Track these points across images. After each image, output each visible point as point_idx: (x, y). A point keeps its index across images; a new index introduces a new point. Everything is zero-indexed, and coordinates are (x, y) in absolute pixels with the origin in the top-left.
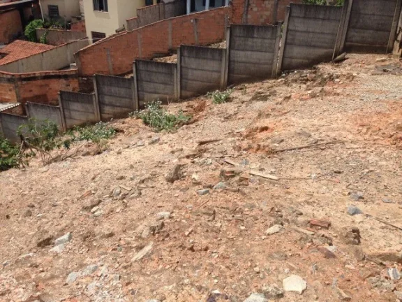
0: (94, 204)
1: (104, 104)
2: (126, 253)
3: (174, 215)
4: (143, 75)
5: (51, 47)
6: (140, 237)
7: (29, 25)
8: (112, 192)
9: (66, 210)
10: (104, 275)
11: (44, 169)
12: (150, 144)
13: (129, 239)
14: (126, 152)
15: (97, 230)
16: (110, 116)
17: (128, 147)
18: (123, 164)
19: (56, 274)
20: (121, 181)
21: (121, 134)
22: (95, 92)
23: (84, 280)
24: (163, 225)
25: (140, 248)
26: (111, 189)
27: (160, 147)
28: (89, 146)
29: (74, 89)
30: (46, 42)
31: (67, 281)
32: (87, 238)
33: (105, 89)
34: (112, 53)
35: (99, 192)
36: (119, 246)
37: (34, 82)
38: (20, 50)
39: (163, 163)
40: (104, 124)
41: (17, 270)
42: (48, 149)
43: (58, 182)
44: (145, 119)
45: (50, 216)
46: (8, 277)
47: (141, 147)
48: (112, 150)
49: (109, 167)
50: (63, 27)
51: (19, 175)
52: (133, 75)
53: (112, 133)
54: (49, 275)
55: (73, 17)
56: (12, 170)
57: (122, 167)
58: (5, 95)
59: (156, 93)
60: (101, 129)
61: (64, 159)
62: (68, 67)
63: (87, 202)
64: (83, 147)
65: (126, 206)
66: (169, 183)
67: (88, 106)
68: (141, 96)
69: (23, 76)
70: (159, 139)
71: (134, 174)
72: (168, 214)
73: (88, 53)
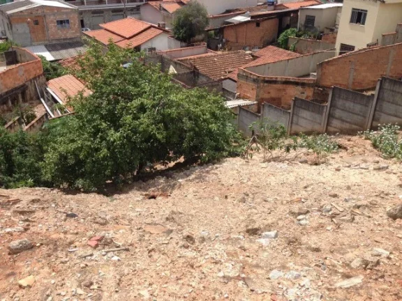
0: (302, 212)
1: (333, 117)
2: (330, 274)
3: (392, 256)
4: (386, 95)
5: (298, 55)
6: (348, 265)
7: (284, 33)
8: (322, 207)
9: (275, 208)
10: (307, 287)
11: (264, 165)
12: (375, 169)
13: (336, 262)
14: (345, 171)
15: (304, 239)
16: (335, 130)
17: (349, 167)
18: (339, 182)
19: (261, 265)
20: (333, 199)
21: (343, 151)
22: (328, 104)
23: (285, 282)
24: (378, 263)
25: (347, 276)
26: (322, 203)
27: (386, 176)
28: (308, 155)
29: (307, 97)
30: (295, 51)
31: (270, 275)
32: (293, 243)
33: (340, 103)
34: (357, 67)
35: (309, 203)
36: (323, 264)
37: (274, 85)
38: (270, 54)
39: (387, 195)
40: (328, 137)
41: (229, 246)
42: (271, 148)
43: (272, 180)
44: (375, 141)
45: (260, 209)
46: (221, 249)
47: (363, 171)
48: (330, 164)
49: (324, 180)
50: (314, 37)
51: (243, 165)
52: (375, 93)
53: (334, 147)
54: (254, 262)
55: (327, 28)
56: (238, 159)
57: (337, 185)
58: (247, 92)
59: (396, 116)
60: (324, 141)
61: (282, 161)
62: (308, 75)
63: (296, 208)
64: (302, 154)
65: (339, 227)
66: (390, 219)
67: (317, 116)
68: (377, 116)
69: (267, 79)
70: (387, 168)
71: (349, 196)
72: (386, 253)
73: (332, 65)
